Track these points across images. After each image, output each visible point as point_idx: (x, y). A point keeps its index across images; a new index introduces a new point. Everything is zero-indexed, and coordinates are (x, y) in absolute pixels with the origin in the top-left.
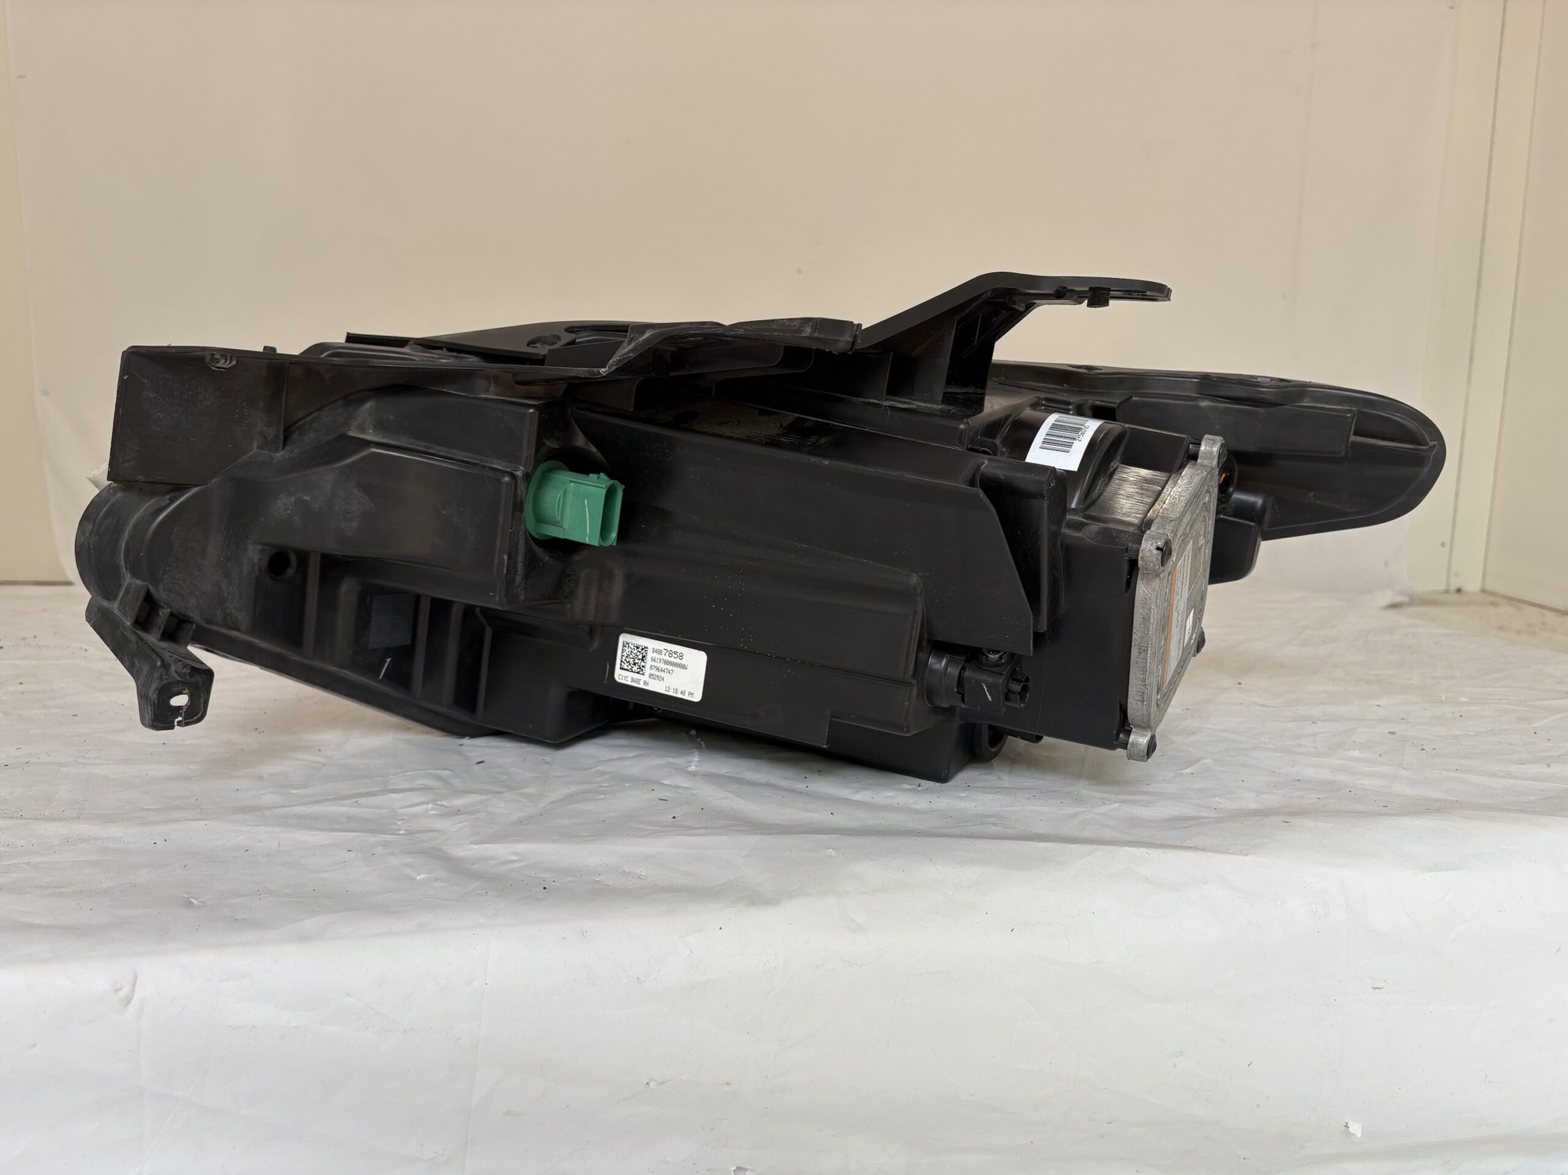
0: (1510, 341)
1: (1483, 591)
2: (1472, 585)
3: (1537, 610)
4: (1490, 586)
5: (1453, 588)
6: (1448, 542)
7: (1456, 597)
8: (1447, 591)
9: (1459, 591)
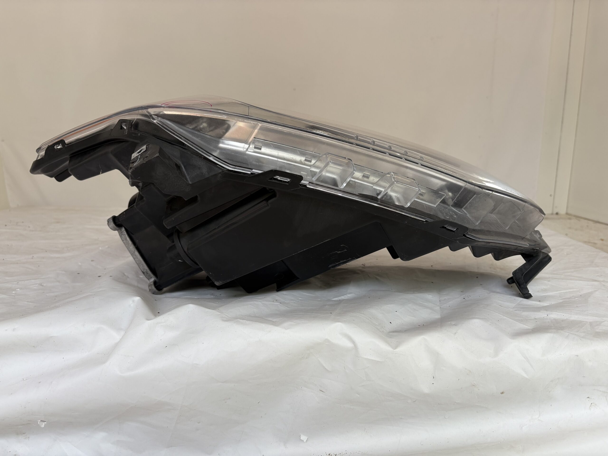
0: (578, 115)
1: (567, 214)
2: (563, 211)
3: (586, 221)
4: (570, 212)
5: (555, 212)
6: (553, 194)
7: (555, 216)
8: (552, 214)
9: (557, 214)
